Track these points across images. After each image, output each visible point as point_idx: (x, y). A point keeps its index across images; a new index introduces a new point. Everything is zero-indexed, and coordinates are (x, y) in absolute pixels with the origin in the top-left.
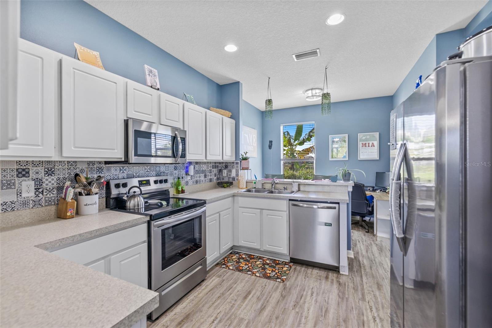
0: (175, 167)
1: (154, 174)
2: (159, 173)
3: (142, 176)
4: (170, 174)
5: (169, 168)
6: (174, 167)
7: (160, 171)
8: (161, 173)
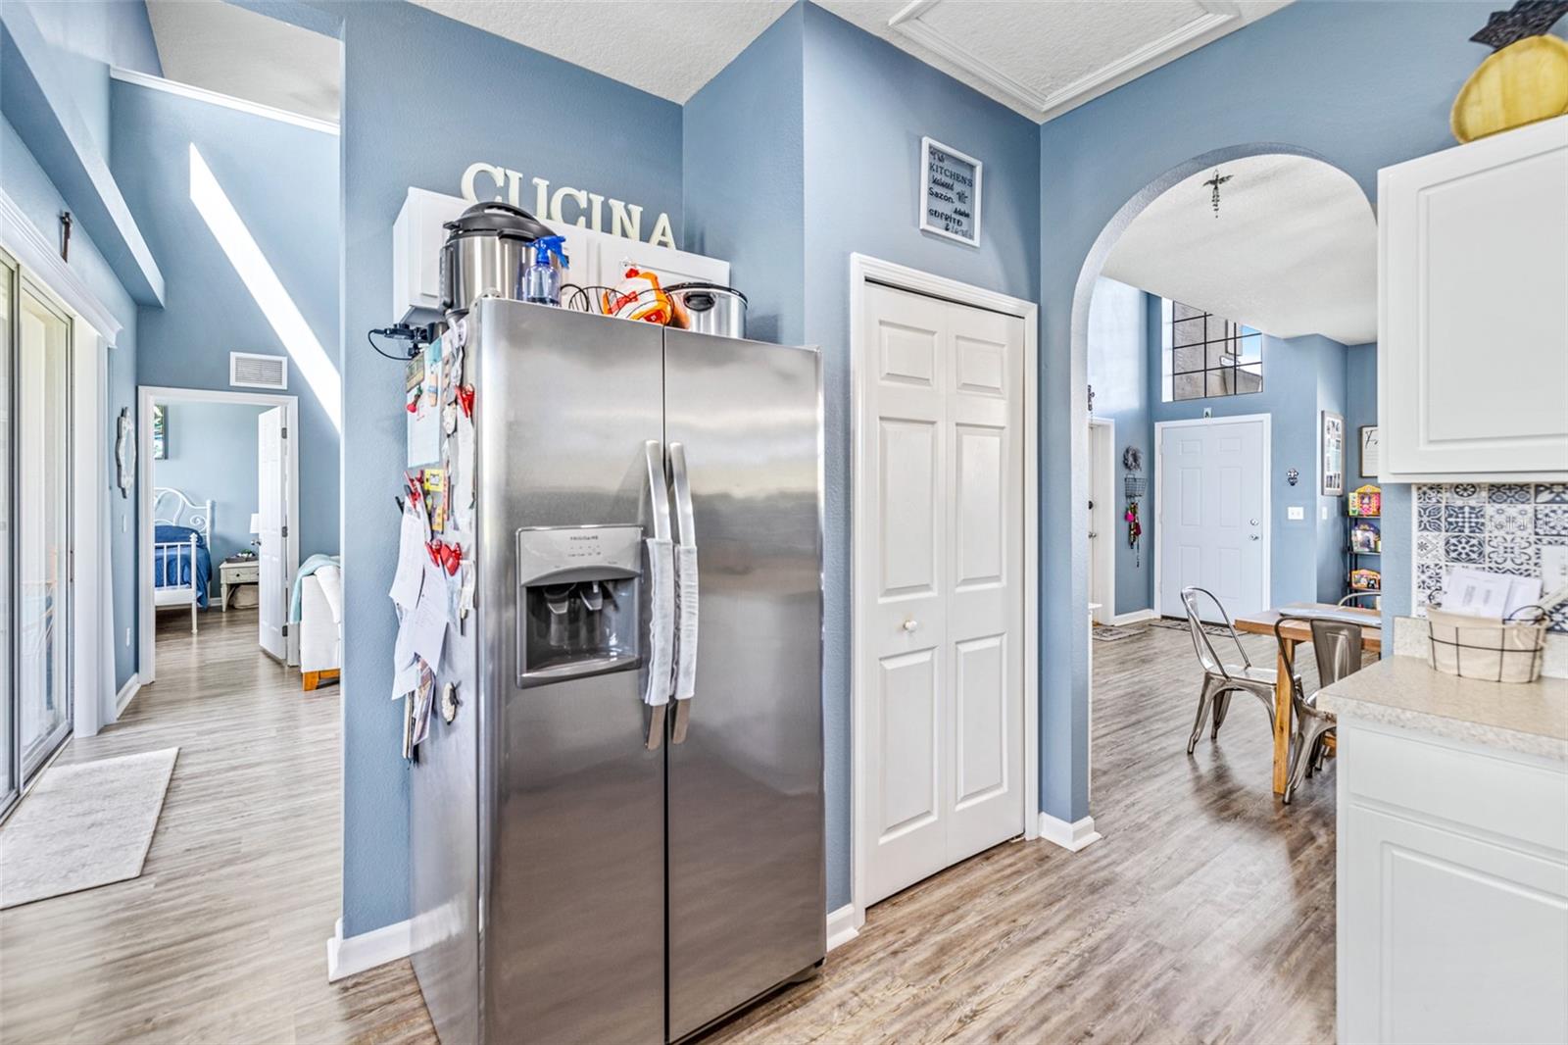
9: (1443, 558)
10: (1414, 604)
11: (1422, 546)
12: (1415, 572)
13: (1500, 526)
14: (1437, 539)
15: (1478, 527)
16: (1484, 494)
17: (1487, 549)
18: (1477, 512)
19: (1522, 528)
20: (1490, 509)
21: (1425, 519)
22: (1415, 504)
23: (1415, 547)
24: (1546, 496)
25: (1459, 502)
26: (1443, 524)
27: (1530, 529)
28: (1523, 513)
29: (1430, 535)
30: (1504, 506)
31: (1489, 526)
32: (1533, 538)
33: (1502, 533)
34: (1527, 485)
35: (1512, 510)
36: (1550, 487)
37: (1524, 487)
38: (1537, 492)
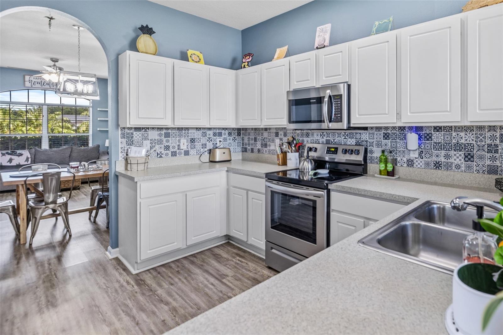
0: (386, 134)
1: (353, 142)
2: (360, 141)
3: (339, 143)
4: (376, 144)
5: (375, 136)
6: (384, 135)
7: (360, 139)
8: (362, 141)
9: (126, 145)
10: (120, 157)
11: (121, 143)
12: (120, 149)
13: (136, 137)
14: (124, 141)
15: (132, 137)
16: (133, 130)
17: (134, 142)
18: (132, 134)
19: (140, 137)
20: (134, 133)
21: (122, 136)
22: (120, 132)
23: (120, 143)
24: (144, 130)
25: (129, 131)
26: (126, 137)
27: (141, 137)
28: (140, 134)
29: (123, 140)
30: (137, 132)
31: (134, 137)
32: (142, 139)
33: (136, 138)
34: (141, 128)
35: (138, 133)
36: (144, 128)
37: (140, 128)
38: (143, 129)
